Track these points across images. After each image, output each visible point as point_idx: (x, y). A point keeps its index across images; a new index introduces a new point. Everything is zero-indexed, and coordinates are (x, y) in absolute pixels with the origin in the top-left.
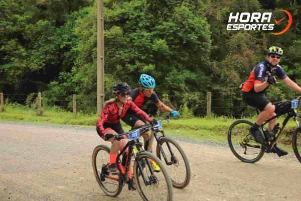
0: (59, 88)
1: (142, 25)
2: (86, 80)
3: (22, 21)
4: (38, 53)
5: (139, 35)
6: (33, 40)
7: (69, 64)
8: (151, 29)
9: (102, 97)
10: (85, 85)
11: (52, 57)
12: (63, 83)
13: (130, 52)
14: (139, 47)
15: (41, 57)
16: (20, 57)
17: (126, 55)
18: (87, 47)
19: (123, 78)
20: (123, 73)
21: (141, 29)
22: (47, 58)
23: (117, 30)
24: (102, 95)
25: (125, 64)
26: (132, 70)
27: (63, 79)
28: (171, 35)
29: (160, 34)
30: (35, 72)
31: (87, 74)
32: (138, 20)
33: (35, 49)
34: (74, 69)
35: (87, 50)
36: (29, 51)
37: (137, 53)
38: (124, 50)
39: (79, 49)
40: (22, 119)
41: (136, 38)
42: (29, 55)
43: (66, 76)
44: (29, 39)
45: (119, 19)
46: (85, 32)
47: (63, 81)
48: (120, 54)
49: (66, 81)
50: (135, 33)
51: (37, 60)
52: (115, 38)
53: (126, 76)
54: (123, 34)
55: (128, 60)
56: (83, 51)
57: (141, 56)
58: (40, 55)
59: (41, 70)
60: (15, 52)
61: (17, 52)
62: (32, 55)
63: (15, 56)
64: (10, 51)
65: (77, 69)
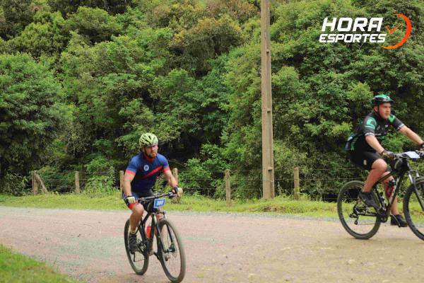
0: (200, 168)
1: (328, 62)
2: (242, 150)
3: (148, 72)
4: (170, 118)
5: (324, 79)
6: (163, 98)
8: (344, 67)
9: (270, 171)
10: (242, 159)
11: (190, 121)
12: (207, 159)
13: (310, 105)
14: (325, 96)
15: (175, 123)
16: (145, 123)
17: (305, 109)
18: (244, 101)
19: (302, 145)
20: (301, 137)
21: (327, 68)
22: (183, 123)
23: (289, 72)
24: (270, 168)
25: (304, 123)
26: (315, 132)
27: (206, 154)
28: (376, 74)
29: (359, 75)
30: (166, 143)
31: (244, 143)
32: (322, 54)
33: (165, 111)
34: (224, 137)
35: (245, 106)
36: (158, 114)
37: (322, 106)
38: (302, 103)
39: (232, 106)
41: (319, 82)
42: (158, 120)
43: (211, 150)
44: (158, 97)
45: (292, 56)
46: (241, 79)
47: (207, 157)
48: (296, 109)
49: (211, 157)
50: (319, 75)
51: (168, 127)
52: (286, 84)
53: (305, 143)
54: (300, 79)
55: (308, 117)
57: (328, 110)
58: (172, 120)
59: (174, 141)
60: (138, 116)
61: (141, 117)
62: (163, 120)
63: (138, 121)
64: (132, 116)
65: (228, 136)
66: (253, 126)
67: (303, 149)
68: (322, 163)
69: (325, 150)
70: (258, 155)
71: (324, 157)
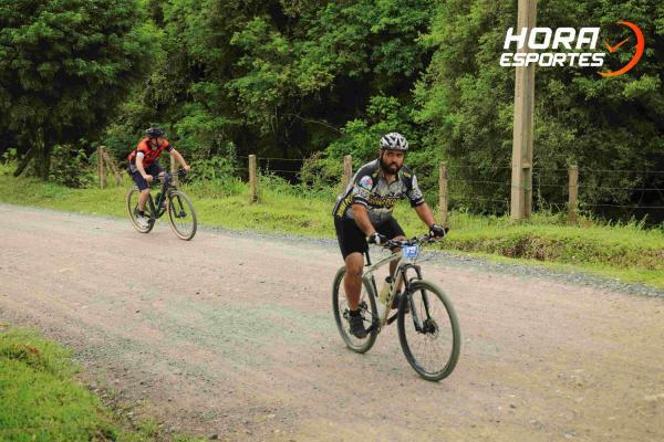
0: (368, 136)
2: (458, 119)
4: (317, 50)
6: (305, 16)
7: (389, 74)
9: (525, 170)
10: (456, 133)
11: (352, 57)
12: (378, 122)
15: (326, 59)
16: (275, 58)
19: (566, 114)
20: (566, 101)
22: (339, 60)
24: (526, 165)
25: (573, 76)
26: (591, 92)
27: (378, 113)
30: (311, 95)
31: (460, 106)
33: (310, 38)
34: (419, 89)
35: (461, 39)
36: (297, 44)
39: (436, 36)
40: (305, 224)
42: (296, 53)
43: (385, 107)
44: (297, 14)
47: (379, 117)
49: (385, 119)
51: (315, 66)
53: (573, 111)
56: (446, 42)
57: (617, 53)
58: (321, 55)
59: (324, 91)
60: (263, 47)
61: (268, 47)
62: (304, 54)
63: (263, 55)
64: (252, 45)
65: (427, 88)
66: (476, 77)
67: (568, 123)
68: (602, 147)
69: (606, 123)
70: (485, 130)
71: (604, 135)
